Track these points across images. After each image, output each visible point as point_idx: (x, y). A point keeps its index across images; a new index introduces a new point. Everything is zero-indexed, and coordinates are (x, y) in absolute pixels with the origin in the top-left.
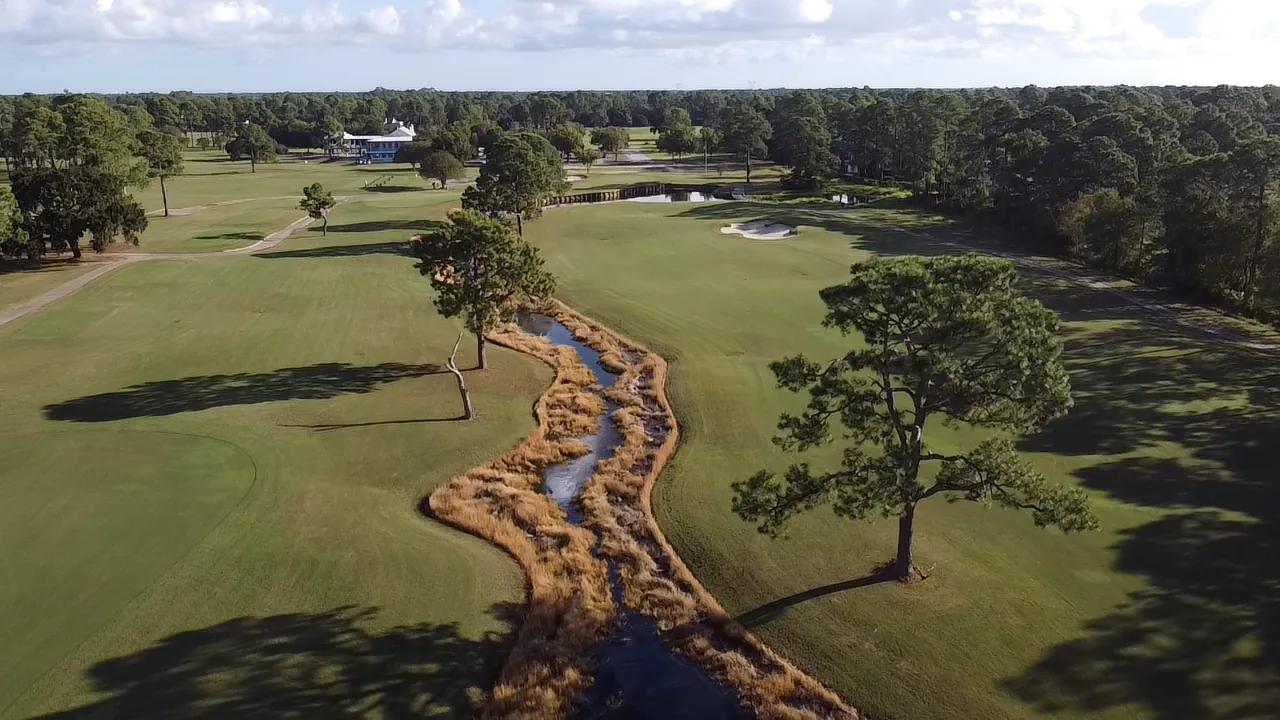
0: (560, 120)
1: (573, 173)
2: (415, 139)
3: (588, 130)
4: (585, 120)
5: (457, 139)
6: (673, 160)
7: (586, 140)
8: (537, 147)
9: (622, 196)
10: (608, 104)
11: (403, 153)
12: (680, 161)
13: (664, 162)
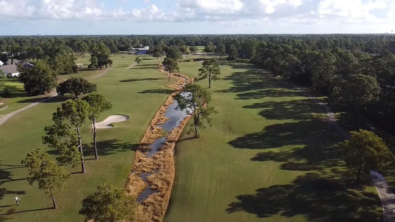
0: (182, 45)
1: (184, 57)
2: (149, 49)
3: (189, 47)
4: (188, 44)
5: (159, 49)
6: (207, 54)
7: (188, 49)
8: (177, 51)
9: (194, 61)
10: (195, 40)
11: (147, 52)
12: (209, 54)
13: (205, 54)
